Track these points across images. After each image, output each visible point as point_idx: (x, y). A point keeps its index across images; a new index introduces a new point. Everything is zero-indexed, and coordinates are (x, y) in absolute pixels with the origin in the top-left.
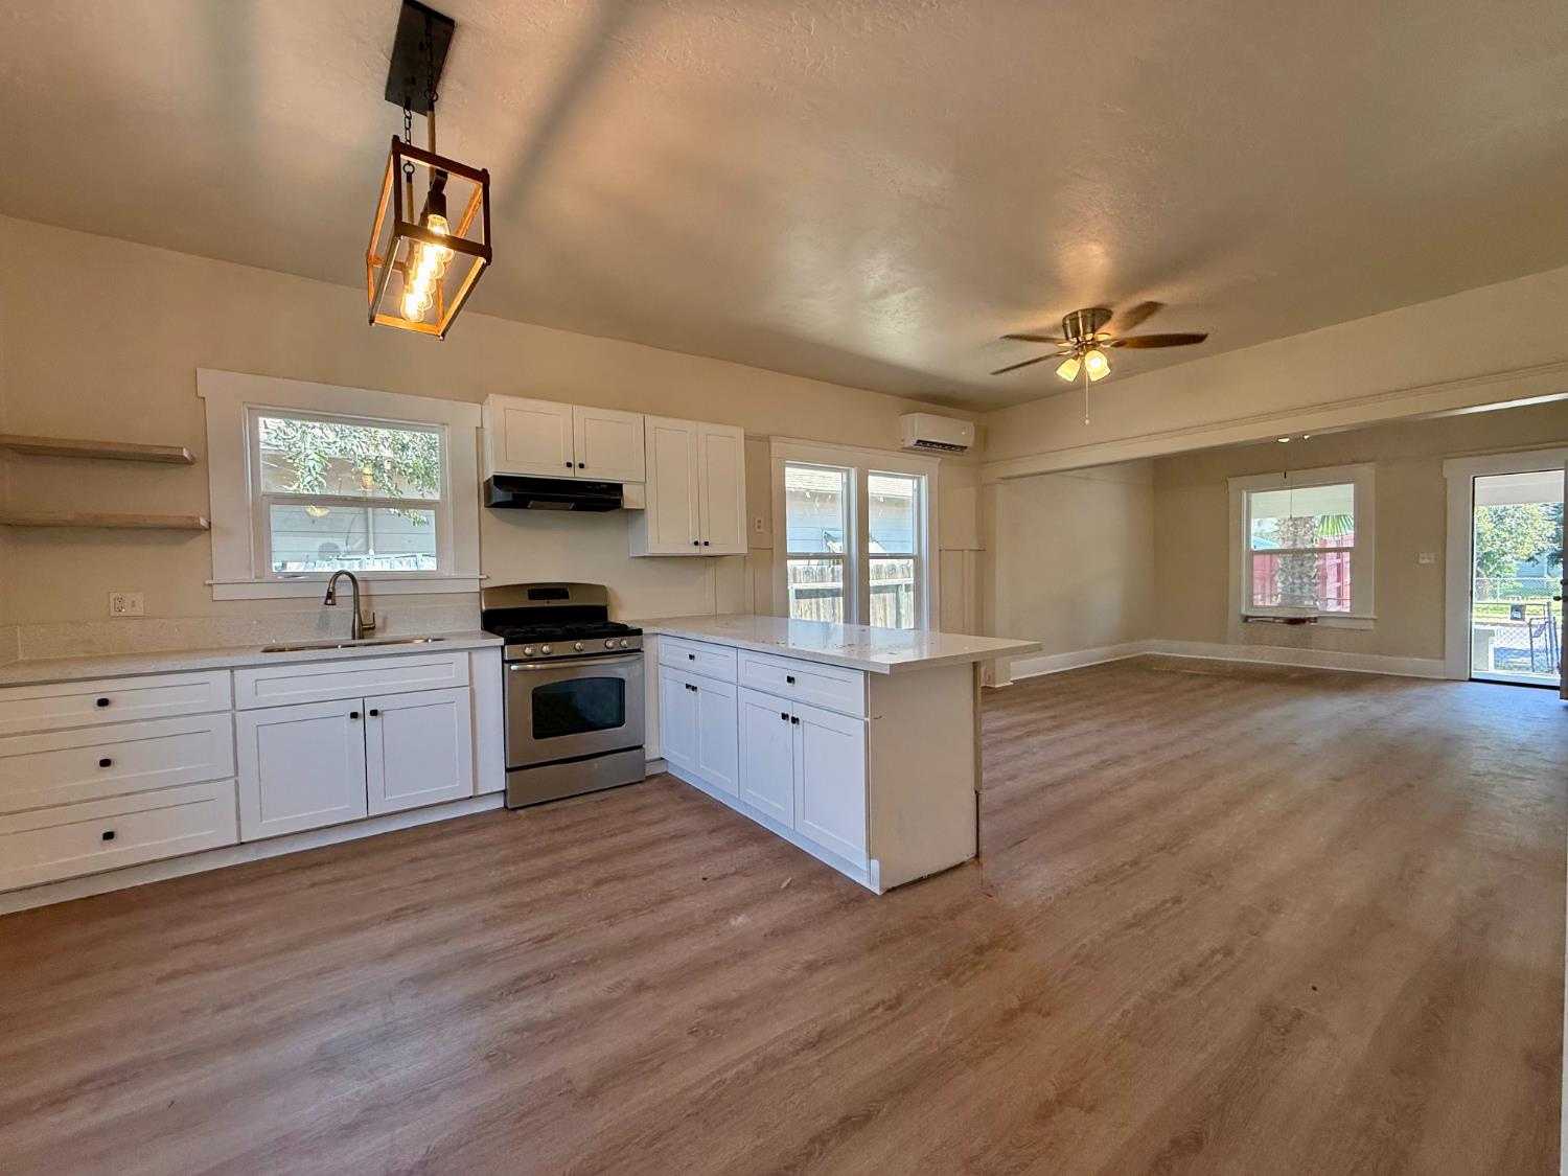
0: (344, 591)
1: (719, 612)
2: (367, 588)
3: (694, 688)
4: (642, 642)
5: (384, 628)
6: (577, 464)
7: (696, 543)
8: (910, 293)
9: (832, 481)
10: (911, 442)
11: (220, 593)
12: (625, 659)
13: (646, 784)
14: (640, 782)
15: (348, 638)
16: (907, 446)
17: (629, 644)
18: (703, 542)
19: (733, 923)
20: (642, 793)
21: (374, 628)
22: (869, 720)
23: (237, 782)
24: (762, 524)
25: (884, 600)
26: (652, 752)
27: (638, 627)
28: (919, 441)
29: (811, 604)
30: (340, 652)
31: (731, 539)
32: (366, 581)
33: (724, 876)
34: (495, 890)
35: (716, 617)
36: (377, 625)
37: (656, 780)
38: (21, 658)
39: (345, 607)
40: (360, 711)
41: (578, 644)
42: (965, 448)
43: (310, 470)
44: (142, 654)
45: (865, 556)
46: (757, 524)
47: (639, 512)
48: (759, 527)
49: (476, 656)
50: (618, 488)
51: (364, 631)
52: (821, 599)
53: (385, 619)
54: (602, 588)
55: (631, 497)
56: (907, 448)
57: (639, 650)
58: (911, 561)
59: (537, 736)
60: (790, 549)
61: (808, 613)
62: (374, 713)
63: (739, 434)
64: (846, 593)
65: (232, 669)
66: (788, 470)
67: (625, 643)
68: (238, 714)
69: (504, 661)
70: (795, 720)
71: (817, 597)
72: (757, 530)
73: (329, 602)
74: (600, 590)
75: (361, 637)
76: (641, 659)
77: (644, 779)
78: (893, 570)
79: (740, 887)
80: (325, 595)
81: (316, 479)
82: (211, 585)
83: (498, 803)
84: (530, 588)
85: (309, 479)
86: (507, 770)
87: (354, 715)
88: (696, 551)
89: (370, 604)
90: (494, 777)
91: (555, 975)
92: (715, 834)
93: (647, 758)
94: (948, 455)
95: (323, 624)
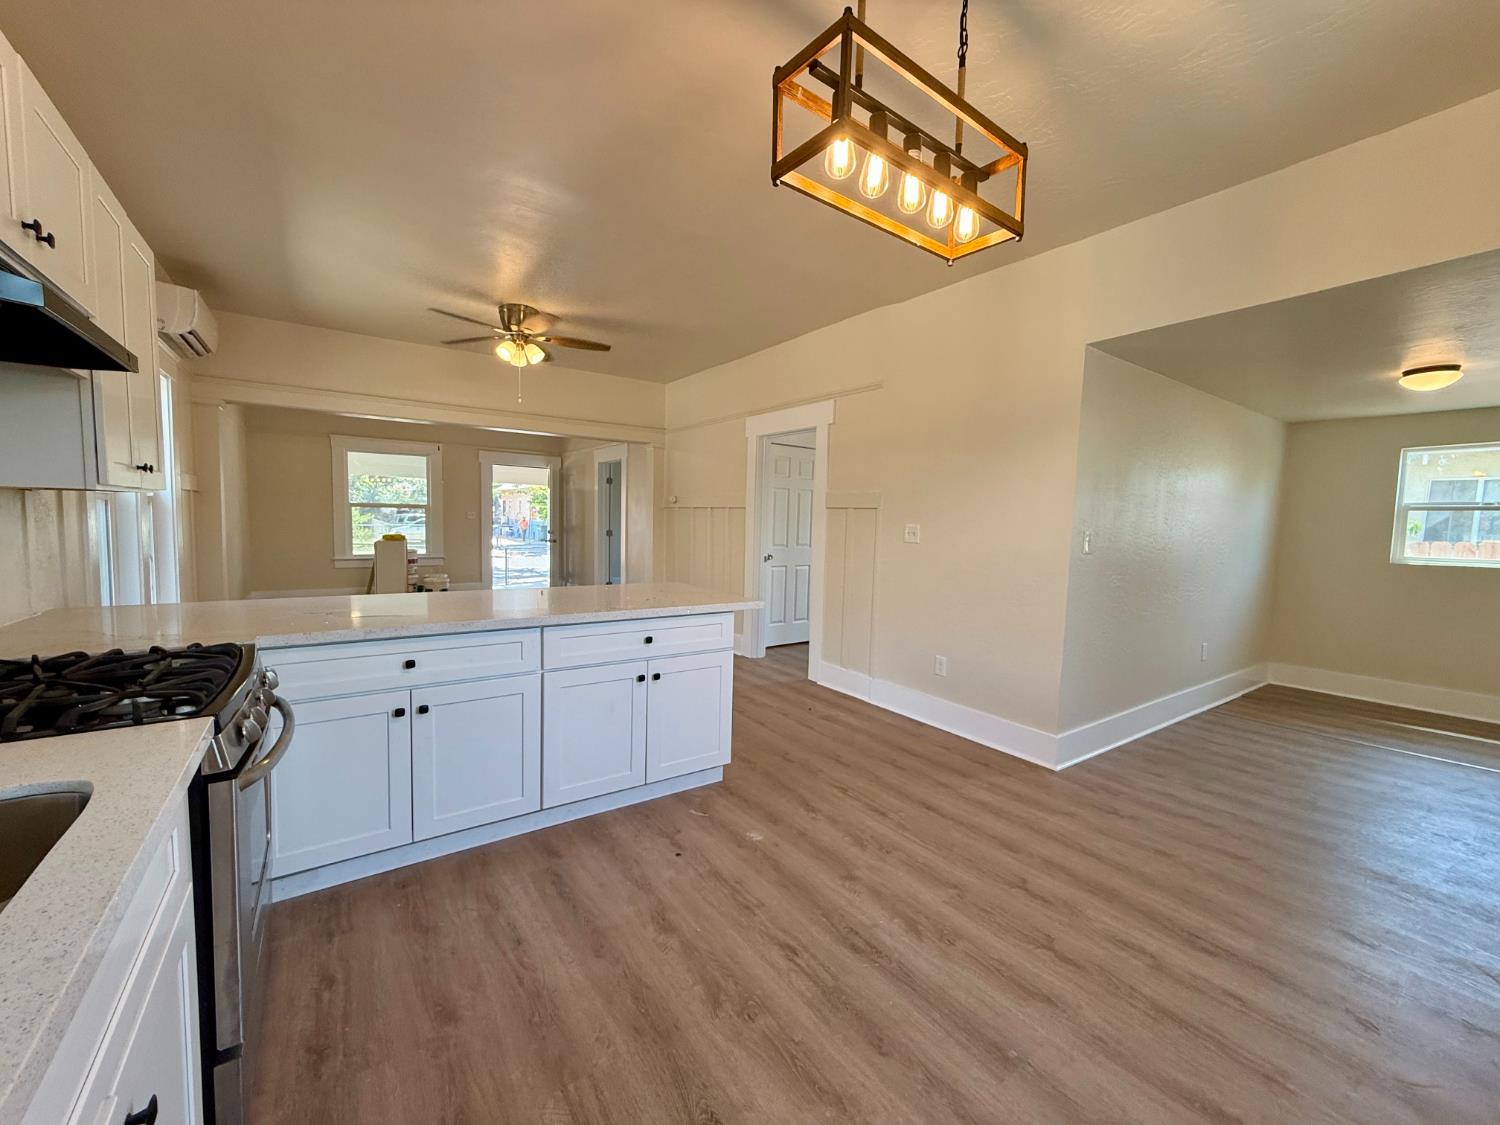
70: (656, 677)
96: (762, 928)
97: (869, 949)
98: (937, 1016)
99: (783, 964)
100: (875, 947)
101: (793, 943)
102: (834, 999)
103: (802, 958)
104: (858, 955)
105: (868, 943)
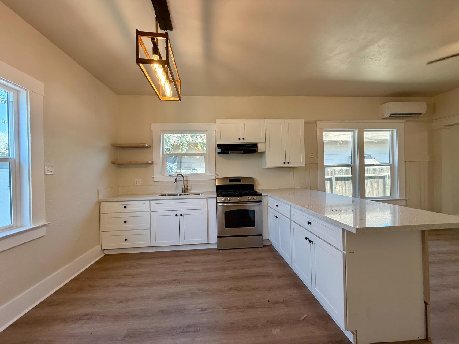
0: (180, 179)
1: (295, 187)
2: (187, 179)
3: (277, 218)
4: (261, 199)
5: (191, 190)
6: (242, 139)
7: (284, 163)
8: (381, 43)
9: (346, 136)
10: (387, 115)
11: (155, 180)
12: (256, 204)
13: (263, 248)
14: (261, 247)
15: (181, 192)
16: (385, 117)
17: (257, 199)
18: (287, 162)
19: (273, 332)
20: (260, 252)
21: (187, 190)
22: (346, 253)
23: (150, 230)
24: (313, 155)
25: (378, 182)
26: (265, 237)
27: (261, 192)
28: (392, 114)
29: (342, 183)
30: (179, 197)
31: (299, 160)
32: (186, 176)
33: (277, 303)
34: (200, 281)
35: (294, 189)
36: (189, 189)
37: (266, 248)
38: (120, 194)
39: (180, 184)
40: (178, 214)
41: (239, 198)
42: (421, 114)
43: (184, 146)
44: (138, 195)
45: (362, 165)
46: (311, 155)
47: (263, 153)
48: (312, 156)
49: (209, 200)
50: (256, 145)
51: (186, 190)
52: (347, 181)
53: (191, 187)
54: (252, 178)
55: (260, 148)
56: (384, 118)
57: (261, 201)
58: (389, 167)
59: (226, 227)
60: (326, 164)
61: (341, 187)
62: (181, 215)
63: (302, 121)
64: (353, 179)
65: (150, 200)
66: (324, 133)
67: (255, 198)
68: (151, 212)
69: (217, 202)
70: (311, 242)
71: (345, 180)
72: (311, 157)
73: (175, 182)
74: (252, 179)
75: (184, 192)
76: (261, 204)
77: (262, 246)
78: (382, 170)
79: (282, 311)
80: (175, 180)
81: (186, 148)
82: (153, 177)
83: (216, 246)
84: (230, 179)
85: (184, 148)
86: (218, 237)
87: (176, 215)
88: (284, 165)
89: (187, 183)
90: (214, 239)
91: (199, 330)
92: (280, 279)
93: (264, 239)
94: (410, 119)
95: (177, 188)
96: (217, 308)
97: (186, 331)
98: (153, 330)
99: (200, 306)
100: (185, 333)
101: (205, 312)
102: (181, 311)
103: (198, 311)
104: (187, 325)
105: (187, 332)
